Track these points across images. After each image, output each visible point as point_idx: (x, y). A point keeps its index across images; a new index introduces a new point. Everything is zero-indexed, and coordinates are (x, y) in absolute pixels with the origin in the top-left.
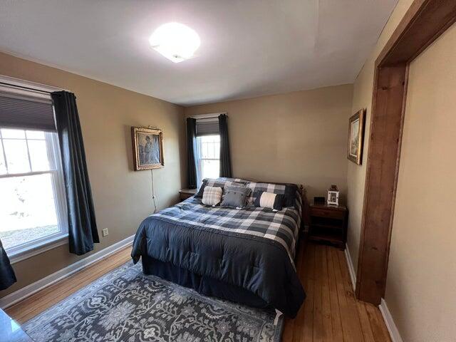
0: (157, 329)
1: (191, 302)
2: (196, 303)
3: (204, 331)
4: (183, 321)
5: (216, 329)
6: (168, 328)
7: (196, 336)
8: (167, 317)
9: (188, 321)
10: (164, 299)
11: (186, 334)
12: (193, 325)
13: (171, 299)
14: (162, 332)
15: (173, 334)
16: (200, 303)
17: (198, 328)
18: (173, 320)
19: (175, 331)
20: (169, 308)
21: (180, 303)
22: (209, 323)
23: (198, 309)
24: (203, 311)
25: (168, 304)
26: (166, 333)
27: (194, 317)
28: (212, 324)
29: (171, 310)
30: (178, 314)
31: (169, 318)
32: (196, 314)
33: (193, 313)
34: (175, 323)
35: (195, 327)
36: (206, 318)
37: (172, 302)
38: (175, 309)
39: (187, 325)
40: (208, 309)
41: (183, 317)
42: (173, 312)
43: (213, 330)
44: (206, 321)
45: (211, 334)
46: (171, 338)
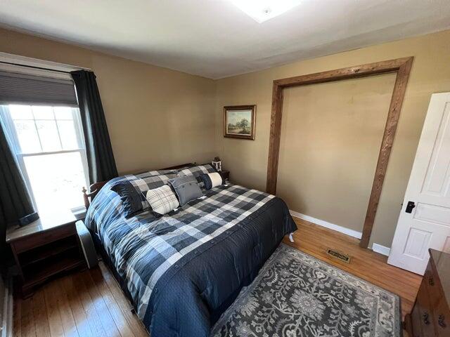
0: (288, 328)
1: (258, 293)
2: (260, 289)
3: (289, 286)
4: (279, 302)
5: (287, 277)
6: (287, 316)
7: (293, 292)
8: (274, 318)
9: (279, 298)
10: (249, 322)
11: (292, 299)
12: (283, 294)
13: (250, 314)
14: (291, 322)
15: (293, 312)
16: (260, 286)
17: (286, 290)
18: (278, 312)
19: (289, 309)
20: (263, 316)
21: (257, 305)
22: (281, 281)
23: (267, 288)
24: (269, 284)
25: (257, 318)
26: (292, 317)
27: (275, 293)
28: (282, 279)
29: (265, 314)
30: (271, 306)
31: (275, 315)
32: (272, 291)
33: (271, 292)
34: (281, 310)
35: (286, 293)
36: (276, 283)
37: (255, 313)
38: (265, 309)
39: (283, 298)
40: (268, 281)
41: (274, 302)
42: (268, 311)
43: (287, 280)
44: (280, 283)
45: (292, 282)
46: (297, 312)
